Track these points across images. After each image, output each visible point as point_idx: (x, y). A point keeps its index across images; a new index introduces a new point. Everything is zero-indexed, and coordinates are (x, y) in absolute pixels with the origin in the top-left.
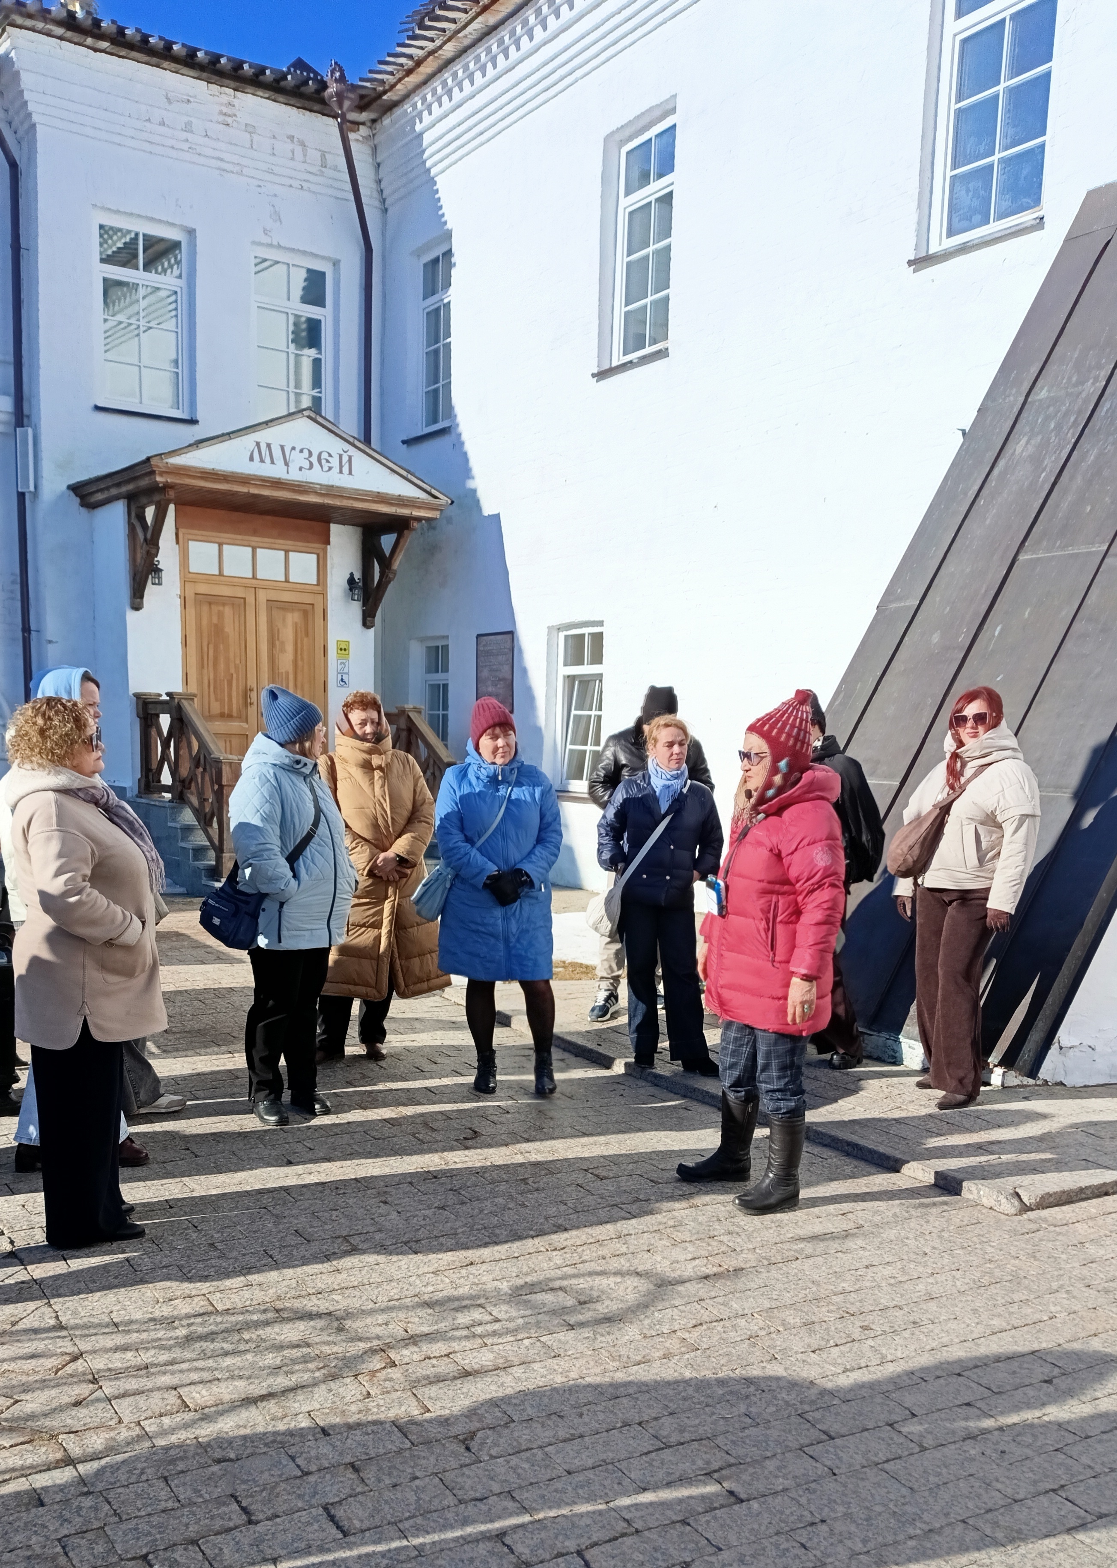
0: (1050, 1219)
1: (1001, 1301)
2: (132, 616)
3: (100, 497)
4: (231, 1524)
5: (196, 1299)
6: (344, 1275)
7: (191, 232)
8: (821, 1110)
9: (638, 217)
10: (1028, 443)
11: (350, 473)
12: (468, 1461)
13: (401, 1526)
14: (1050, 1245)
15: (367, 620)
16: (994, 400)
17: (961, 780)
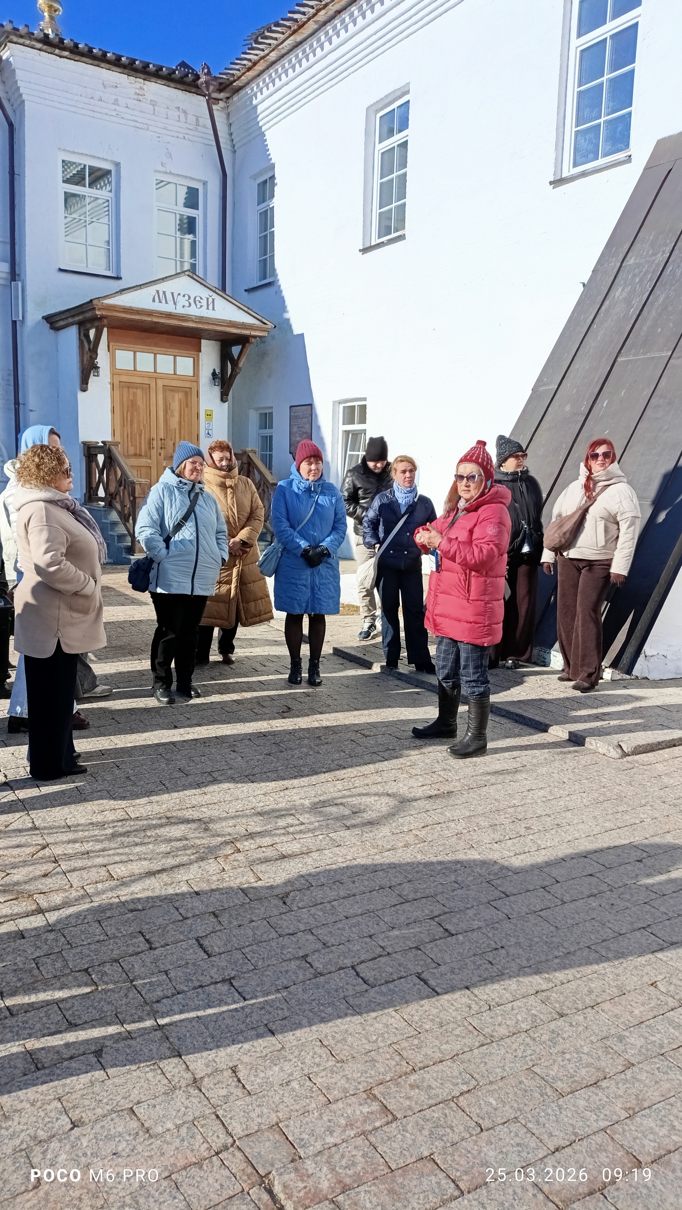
0: (641, 761)
1: (610, 811)
2: (81, 395)
3: (62, 323)
4: (139, 950)
5: (118, 811)
6: (209, 796)
7: (117, 165)
8: (500, 694)
9: (386, 156)
10: (622, 290)
11: (213, 309)
12: (285, 911)
13: (243, 950)
15: (224, 397)
16: (603, 265)
17: (594, 494)
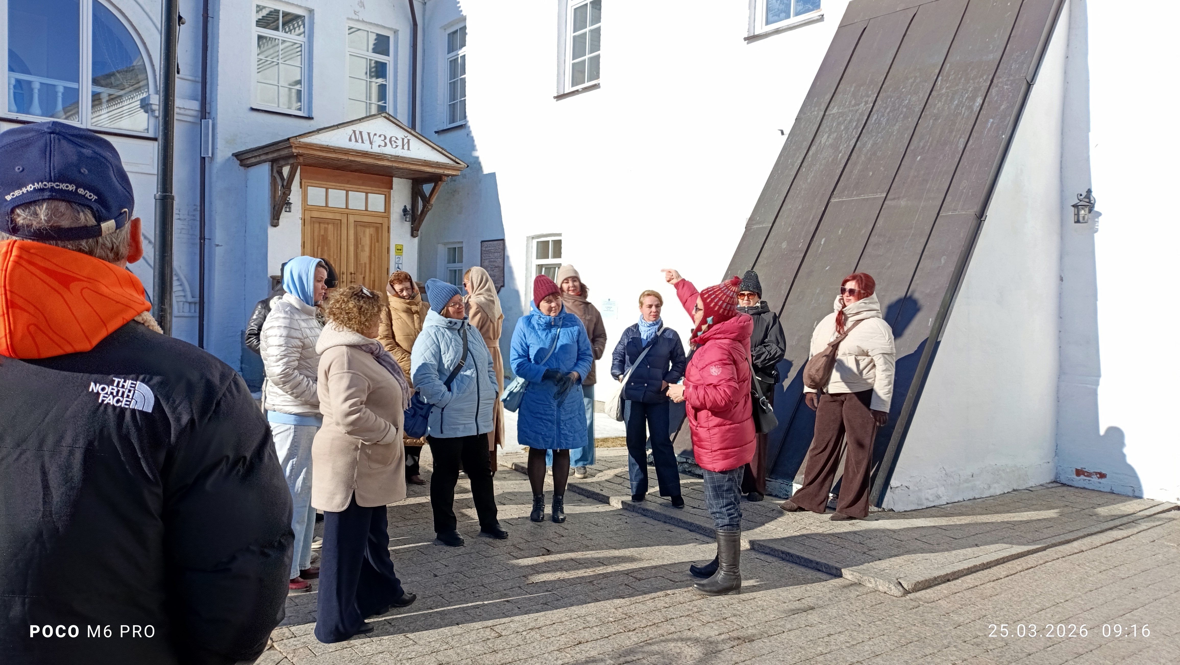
0: (923, 598)
2: (271, 230)
3: (254, 160)
7: (311, 11)
8: (755, 530)
9: (579, 11)
10: (828, 137)
11: (409, 149)
14: (930, 615)
15: (414, 233)
16: (805, 114)
17: (846, 329)
